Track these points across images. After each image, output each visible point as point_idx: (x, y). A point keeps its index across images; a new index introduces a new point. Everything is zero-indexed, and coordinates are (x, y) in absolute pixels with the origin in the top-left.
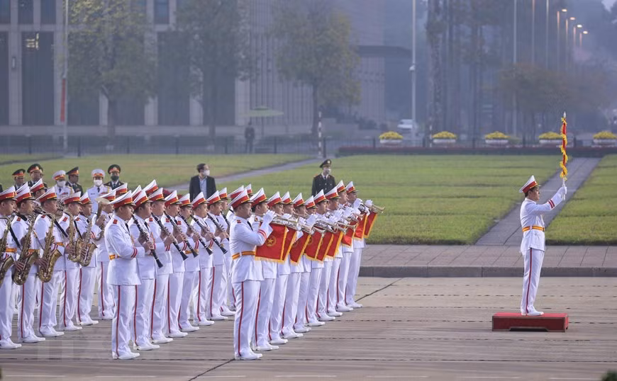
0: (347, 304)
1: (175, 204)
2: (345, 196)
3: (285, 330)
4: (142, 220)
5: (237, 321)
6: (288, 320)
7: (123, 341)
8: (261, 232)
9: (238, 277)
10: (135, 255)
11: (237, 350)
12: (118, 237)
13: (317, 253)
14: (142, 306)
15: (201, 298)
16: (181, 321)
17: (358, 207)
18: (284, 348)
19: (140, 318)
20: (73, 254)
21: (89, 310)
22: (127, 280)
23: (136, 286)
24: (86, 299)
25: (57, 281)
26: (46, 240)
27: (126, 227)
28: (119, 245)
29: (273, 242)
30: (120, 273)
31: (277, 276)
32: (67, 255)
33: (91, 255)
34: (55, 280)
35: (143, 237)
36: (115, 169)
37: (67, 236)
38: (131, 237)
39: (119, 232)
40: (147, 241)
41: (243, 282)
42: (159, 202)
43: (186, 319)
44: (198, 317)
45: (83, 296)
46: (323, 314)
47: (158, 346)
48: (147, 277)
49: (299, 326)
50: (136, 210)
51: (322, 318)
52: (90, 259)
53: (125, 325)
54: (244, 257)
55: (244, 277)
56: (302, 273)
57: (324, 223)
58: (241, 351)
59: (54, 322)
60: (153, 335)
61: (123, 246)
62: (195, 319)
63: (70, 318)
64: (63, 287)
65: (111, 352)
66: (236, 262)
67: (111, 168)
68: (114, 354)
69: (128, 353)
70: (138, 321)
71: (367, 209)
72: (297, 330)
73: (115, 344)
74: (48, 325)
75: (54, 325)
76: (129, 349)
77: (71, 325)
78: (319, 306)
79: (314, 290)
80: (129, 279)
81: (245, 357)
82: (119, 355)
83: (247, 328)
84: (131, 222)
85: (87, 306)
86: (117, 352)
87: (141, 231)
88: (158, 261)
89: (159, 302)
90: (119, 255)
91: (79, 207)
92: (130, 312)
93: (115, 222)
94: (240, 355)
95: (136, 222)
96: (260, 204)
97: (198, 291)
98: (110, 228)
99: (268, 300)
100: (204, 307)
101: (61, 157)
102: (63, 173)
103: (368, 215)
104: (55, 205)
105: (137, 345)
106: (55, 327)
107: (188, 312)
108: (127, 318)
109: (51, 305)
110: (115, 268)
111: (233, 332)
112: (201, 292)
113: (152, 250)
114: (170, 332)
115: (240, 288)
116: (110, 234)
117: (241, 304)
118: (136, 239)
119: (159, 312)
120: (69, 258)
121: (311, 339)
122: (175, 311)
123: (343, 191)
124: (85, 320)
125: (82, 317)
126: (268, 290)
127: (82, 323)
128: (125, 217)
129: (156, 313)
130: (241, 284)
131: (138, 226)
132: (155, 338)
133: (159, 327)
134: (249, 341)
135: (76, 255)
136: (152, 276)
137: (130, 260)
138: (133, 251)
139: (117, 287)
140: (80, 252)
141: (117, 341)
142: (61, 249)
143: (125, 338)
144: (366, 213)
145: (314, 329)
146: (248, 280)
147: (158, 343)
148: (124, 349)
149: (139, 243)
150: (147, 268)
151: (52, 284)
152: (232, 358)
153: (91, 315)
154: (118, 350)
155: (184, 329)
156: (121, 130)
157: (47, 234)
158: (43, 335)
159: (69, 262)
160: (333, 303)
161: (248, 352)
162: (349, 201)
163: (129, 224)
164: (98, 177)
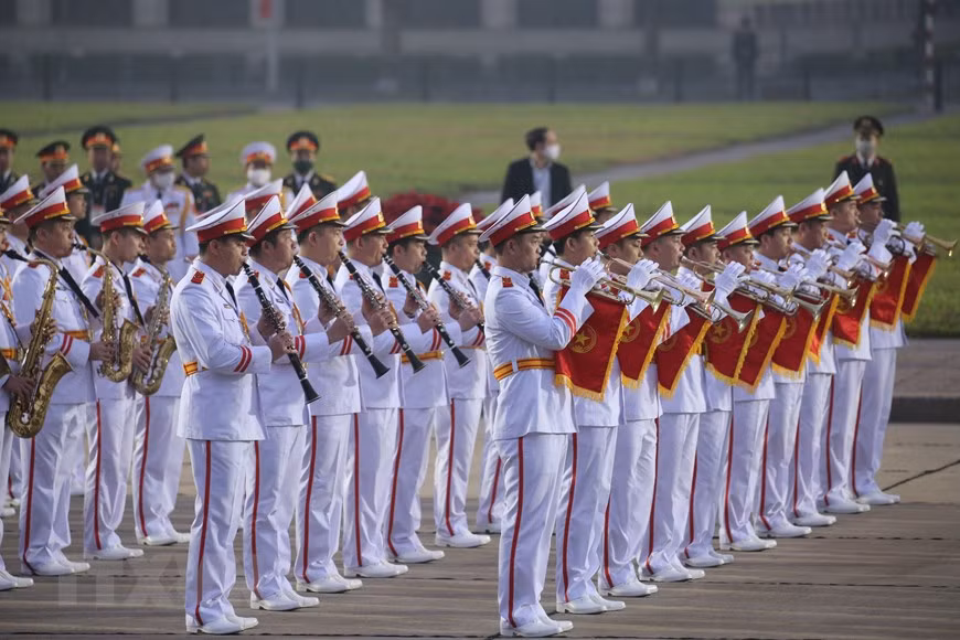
0: (857, 494)
1: (376, 233)
2: (852, 213)
3: (655, 559)
4: (269, 274)
5: (507, 536)
6: (664, 534)
7: (216, 586)
8: (562, 313)
9: (509, 426)
10: (244, 364)
11: (506, 613)
12: (203, 316)
13: (740, 364)
14: (273, 496)
15: (455, 475)
16: (397, 536)
17: (887, 242)
18: (645, 607)
19: (268, 527)
20: (113, 361)
21: (170, 507)
22: (230, 428)
23: (256, 442)
24: (159, 476)
25: (70, 430)
26: (32, 328)
27: (226, 293)
28: (206, 338)
29: (587, 342)
30: (211, 412)
31: (621, 419)
32: (97, 364)
33: (164, 366)
34: (65, 427)
35: (270, 322)
36: (304, 143)
37: (96, 315)
38: (242, 317)
39: (207, 305)
40: (279, 331)
41: (521, 439)
42: (327, 230)
43: (407, 530)
44: (448, 524)
45: (151, 470)
46: (778, 520)
47: (316, 601)
48: (285, 422)
49: (698, 549)
50: (255, 250)
51: (777, 531)
52: (161, 375)
53: (223, 545)
54: (523, 374)
55: (524, 425)
56: (702, 414)
57: (760, 286)
58: (516, 614)
59: (63, 537)
60: (309, 571)
61: (214, 341)
62: (441, 531)
63: (113, 525)
64: (92, 444)
65: (182, 614)
66: (504, 385)
67: (294, 139)
68: (189, 619)
69: (225, 617)
70: (264, 536)
71: (909, 247)
72: (693, 561)
73: (194, 594)
74: (47, 544)
75: (64, 545)
76: (229, 609)
77: (114, 545)
78: (768, 499)
79: (748, 457)
80: (234, 424)
81: (526, 629)
82: (201, 623)
83: (533, 554)
84: (240, 281)
85: (164, 497)
86: (198, 616)
87: (266, 304)
88: (306, 386)
89: (324, 486)
90: (206, 366)
91: (137, 242)
92: (237, 513)
93: (198, 278)
94: (513, 623)
95: (253, 280)
96: (577, 235)
97: (446, 458)
98: (182, 294)
99: (597, 482)
100: (463, 499)
101: (251, 112)
102: (166, 153)
103: (911, 261)
104: (66, 234)
105: (260, 597)
106: (65, 551)
107: (415, 511)
108: (228, 527)
109: (55, 493)
110: (197, 396)
111: (497, 566)
112: (456, 463)
113: (291, 355)
114: (360, 565)
115: (516, 451)
116: (184, 309)
117: (516, 493)
118: (253, 327)
119: (326, 511)
120: (103, 370)
121: (722, 584)
122: (373, 509)
123: (848, 199)
124: (157, 533)
125: (149, 525)
126: (597, 456)
127: (149, 539)
128: (226, 267)
129: (318, 515)
130: (517, 441)
131: (259, 291)
132: (315, 580)
133: (324, 551)
134: (539, 588)
135: (121, 364)
136: (297, 418)
137: (237, 378)
138: (240, 354)
139: (204, 446)
140: (130, 356)
141: (201, 584)
142: (80, 350)
143: (222, 578)
144: (907, 258)
145: (741, 559)
146: (535, 435)
147: (321, 594)
148: (217, 606)
149: (260, 338)
150: (283, 399)
151: (58, 441)
152: (495, 633)
153: (173, 519)
154: (202, 609)
155: (406, 556)
156: (417, 41)
157: (37, 313)
158: (33, 571)
159: (102, 383)
160: (812, 491)
161: (535, 617)
162: (861, 226)
163: (236, 286)
164: (260, 163)
